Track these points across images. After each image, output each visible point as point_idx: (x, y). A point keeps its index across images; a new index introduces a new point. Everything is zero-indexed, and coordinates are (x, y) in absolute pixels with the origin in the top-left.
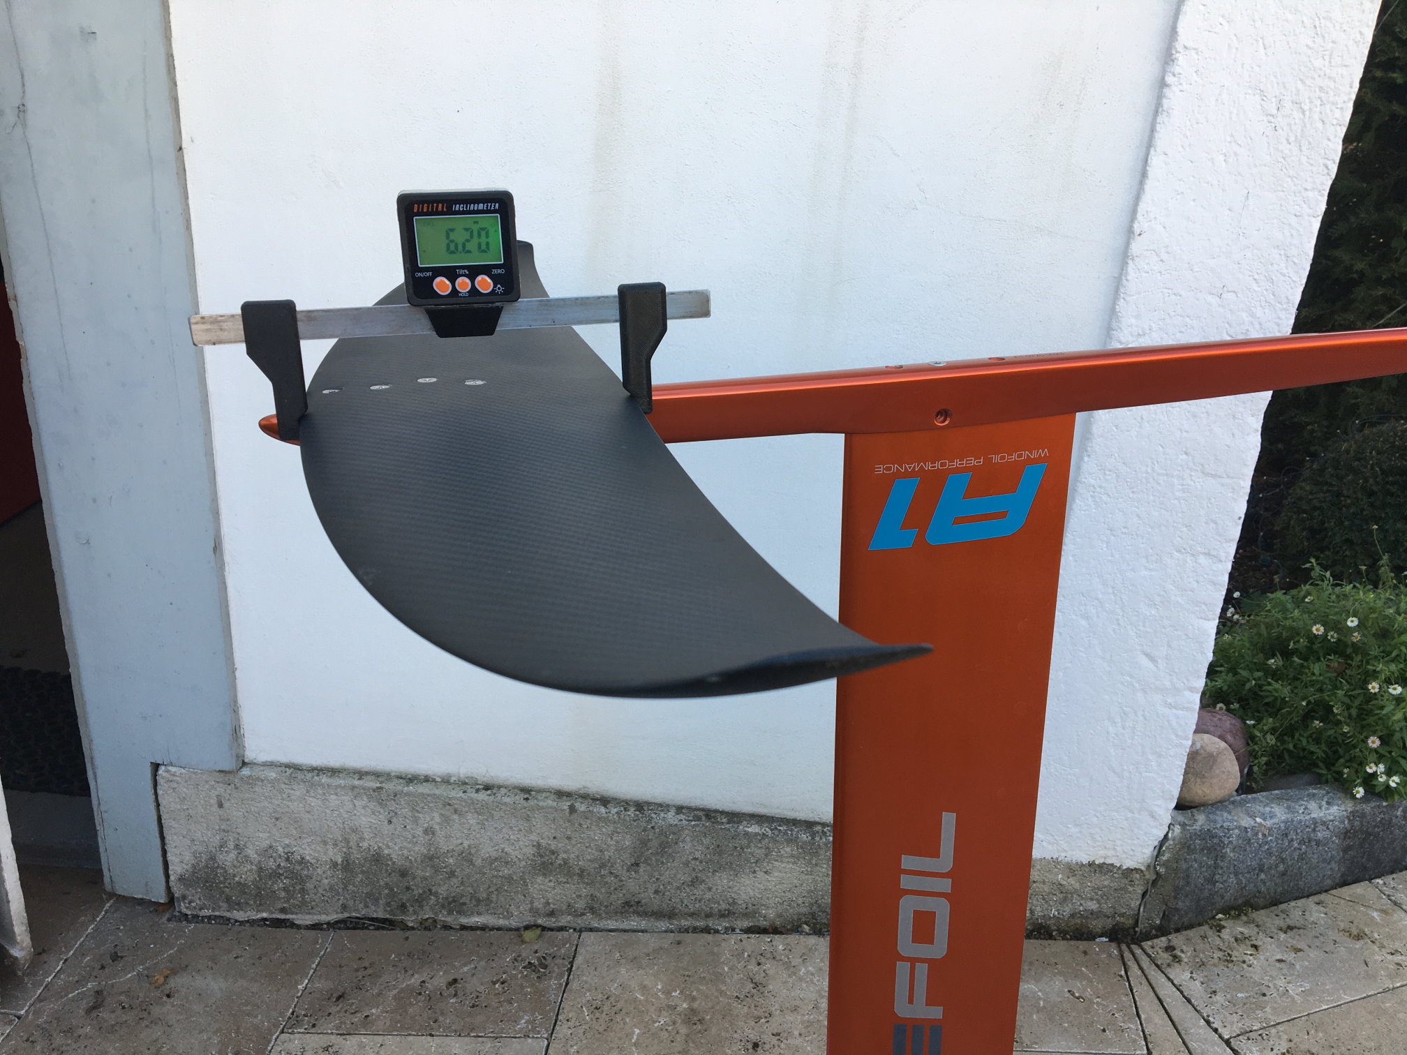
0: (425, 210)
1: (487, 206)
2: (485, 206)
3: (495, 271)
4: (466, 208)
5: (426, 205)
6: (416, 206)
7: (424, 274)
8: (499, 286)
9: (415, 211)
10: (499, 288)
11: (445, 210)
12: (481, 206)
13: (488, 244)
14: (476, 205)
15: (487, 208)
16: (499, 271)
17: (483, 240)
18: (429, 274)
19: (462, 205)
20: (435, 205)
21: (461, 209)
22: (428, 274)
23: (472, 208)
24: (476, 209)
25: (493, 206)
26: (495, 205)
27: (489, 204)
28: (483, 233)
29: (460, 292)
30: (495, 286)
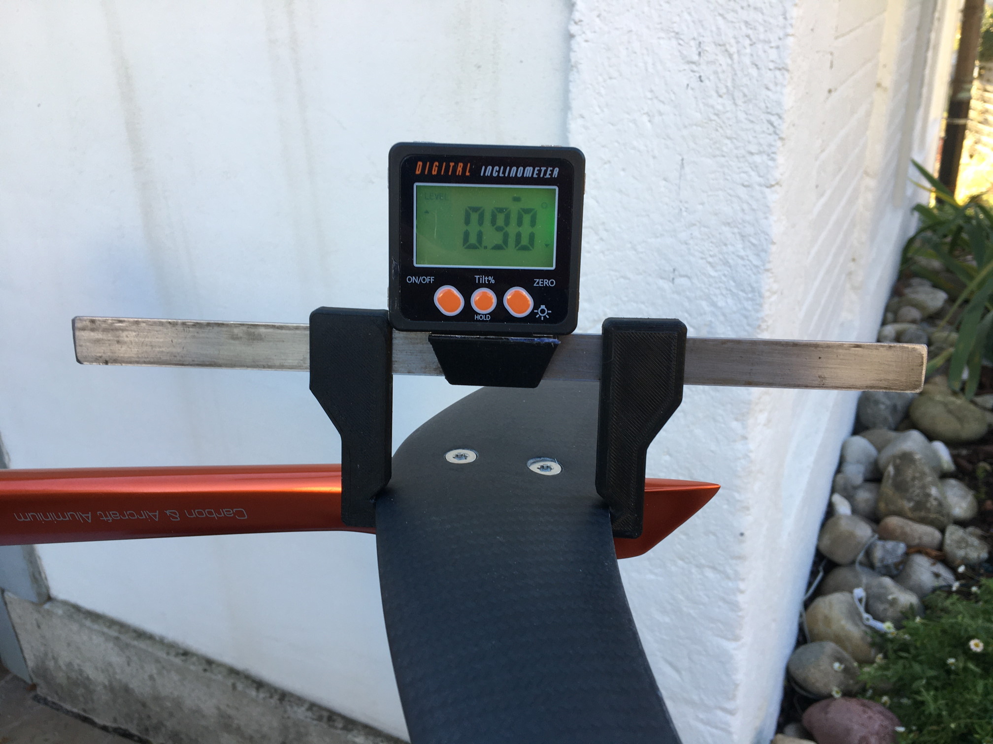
0: (434, 173)
1: (540, 171)
2: (536, 172)
3: (539, 282)
4: (504, 173)
5: (437, 163)
6: (420, 163)
7: (421, 278)
8: (543, 307)
9: (418, 172)
10: (543, 311)
11: (468, 174)
12: (529, 172)
13: (532, 237)
14: (521, 169)
15: (539, 174)
16: (547, 282)
17: (526, 230)
18: (430, 279)
19: (497, 168)
20: (452, 164)
21: (495, 174)
22: (427, 280)
23: (513, 174)
24: (519, 175)
25: (549, 172)
26: (552, 171)
27: (543, 169)
28: (527, 219)
29: (477, 314)
30: (536, 307)
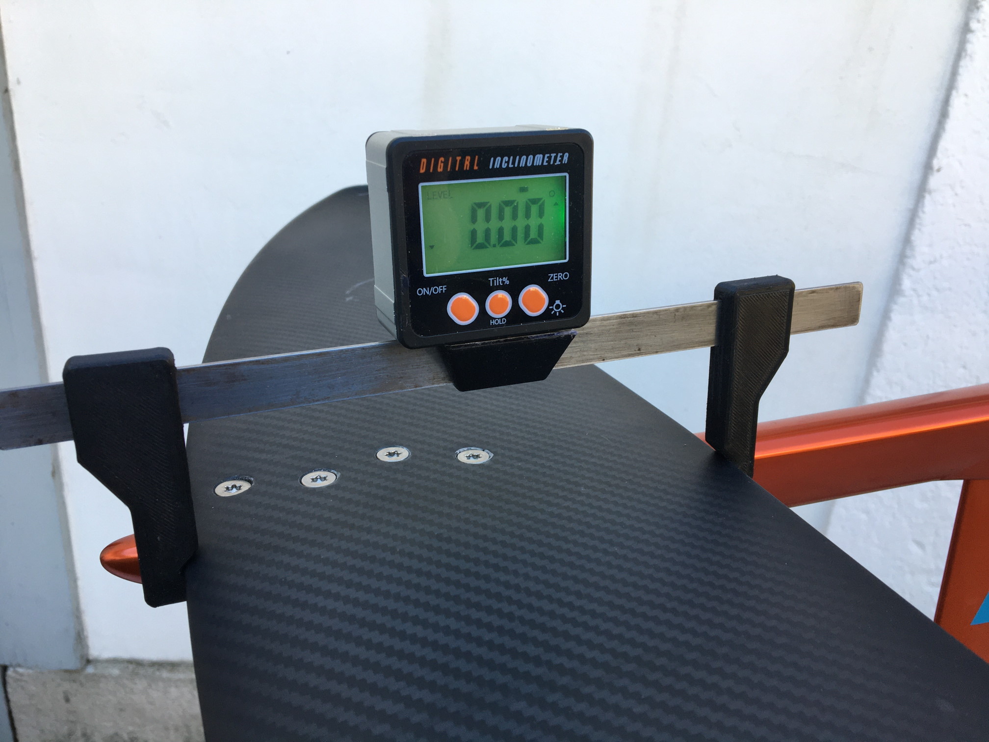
0: (440, 170)
1: (550, 158)
2: (546, 159)
3: (554, 277)
4: (513, 163)
5: (442, 159)
6: (424, 161)
7: (433, 289)
8: (558, 302)
9: (422, 171)
10: (558, 307)
11: (476, 168)
12: (539, 160)
13: (540, 228)
14: (531, 157)
15: (548, 162)
16: (561, 276)
17: (534, 222)
19: (506, 159)
20: (459, 158)
21: (504, 166)
22: (439, 290)
23: (522, 164)
24: (529, 164)
25: (559, 158)
26: (562, 157)
27: (553, 155)
28: (534, 209)
29: (494, 319)
30: (551, 303)
